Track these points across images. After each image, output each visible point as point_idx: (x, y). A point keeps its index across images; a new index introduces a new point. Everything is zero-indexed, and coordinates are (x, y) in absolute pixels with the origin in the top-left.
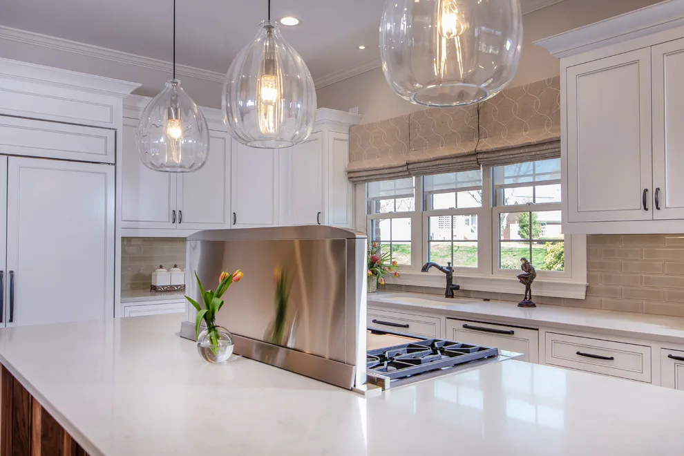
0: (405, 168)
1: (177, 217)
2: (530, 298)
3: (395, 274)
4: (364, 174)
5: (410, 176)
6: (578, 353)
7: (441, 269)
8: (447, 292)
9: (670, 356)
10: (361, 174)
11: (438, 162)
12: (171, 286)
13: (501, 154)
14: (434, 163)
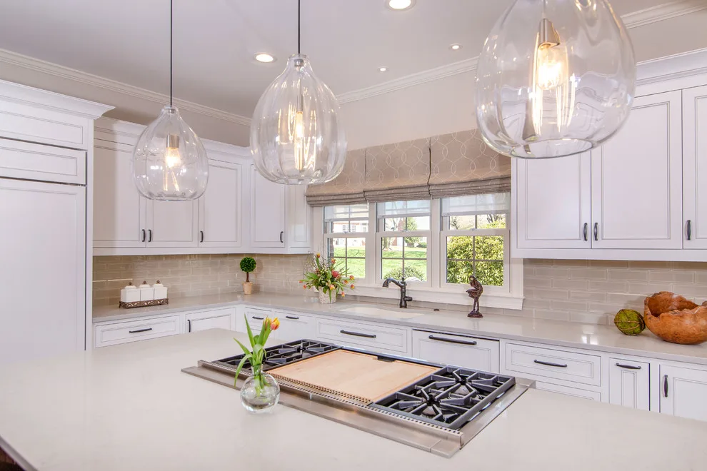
0: (362, 195)
1: (147, 236)
2: (478, 309)
3: (352, 286)
4: (323, 198)
5: (365, 202)
6: (536, 362)
7: (397, 284)
8: (401, 303)
9: (618, 365)
10: (319, 198)
11: (392, 191)
12: (140, 302)
13: (451, 187)
14: (389, 192)
